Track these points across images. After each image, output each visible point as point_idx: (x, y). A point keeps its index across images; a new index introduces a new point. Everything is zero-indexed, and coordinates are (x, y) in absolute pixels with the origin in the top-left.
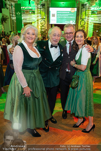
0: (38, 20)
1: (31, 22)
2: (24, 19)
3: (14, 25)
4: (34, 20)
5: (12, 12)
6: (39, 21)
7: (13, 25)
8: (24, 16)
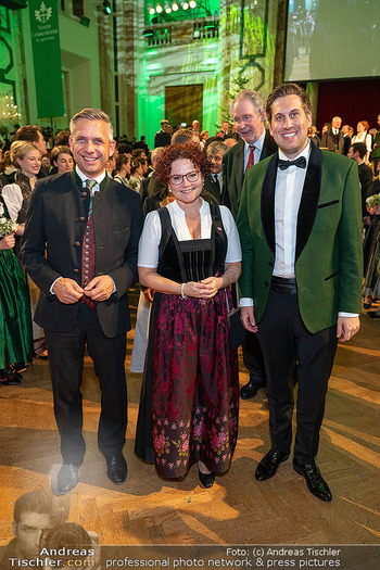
0: (227, 69)
1: (198, 82)
2: (171, 68)
3: (119, 104)
4: (212, 68)
5: (115, 40)
6: (232, 71)
7: (114, 103)
8: (171, 53)
